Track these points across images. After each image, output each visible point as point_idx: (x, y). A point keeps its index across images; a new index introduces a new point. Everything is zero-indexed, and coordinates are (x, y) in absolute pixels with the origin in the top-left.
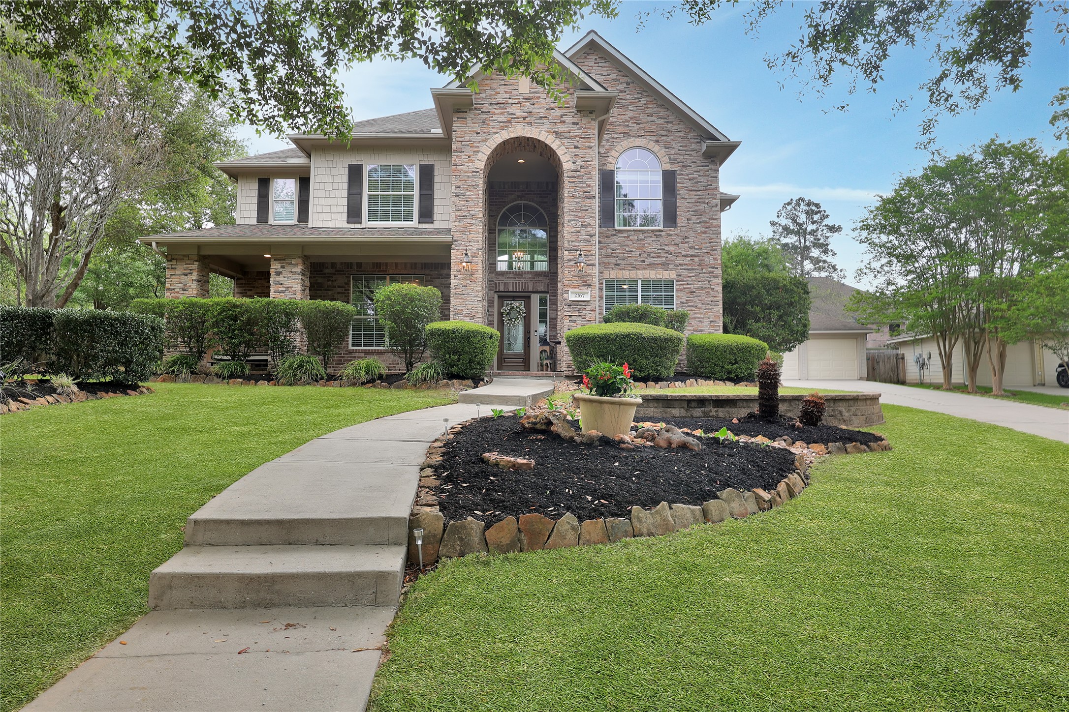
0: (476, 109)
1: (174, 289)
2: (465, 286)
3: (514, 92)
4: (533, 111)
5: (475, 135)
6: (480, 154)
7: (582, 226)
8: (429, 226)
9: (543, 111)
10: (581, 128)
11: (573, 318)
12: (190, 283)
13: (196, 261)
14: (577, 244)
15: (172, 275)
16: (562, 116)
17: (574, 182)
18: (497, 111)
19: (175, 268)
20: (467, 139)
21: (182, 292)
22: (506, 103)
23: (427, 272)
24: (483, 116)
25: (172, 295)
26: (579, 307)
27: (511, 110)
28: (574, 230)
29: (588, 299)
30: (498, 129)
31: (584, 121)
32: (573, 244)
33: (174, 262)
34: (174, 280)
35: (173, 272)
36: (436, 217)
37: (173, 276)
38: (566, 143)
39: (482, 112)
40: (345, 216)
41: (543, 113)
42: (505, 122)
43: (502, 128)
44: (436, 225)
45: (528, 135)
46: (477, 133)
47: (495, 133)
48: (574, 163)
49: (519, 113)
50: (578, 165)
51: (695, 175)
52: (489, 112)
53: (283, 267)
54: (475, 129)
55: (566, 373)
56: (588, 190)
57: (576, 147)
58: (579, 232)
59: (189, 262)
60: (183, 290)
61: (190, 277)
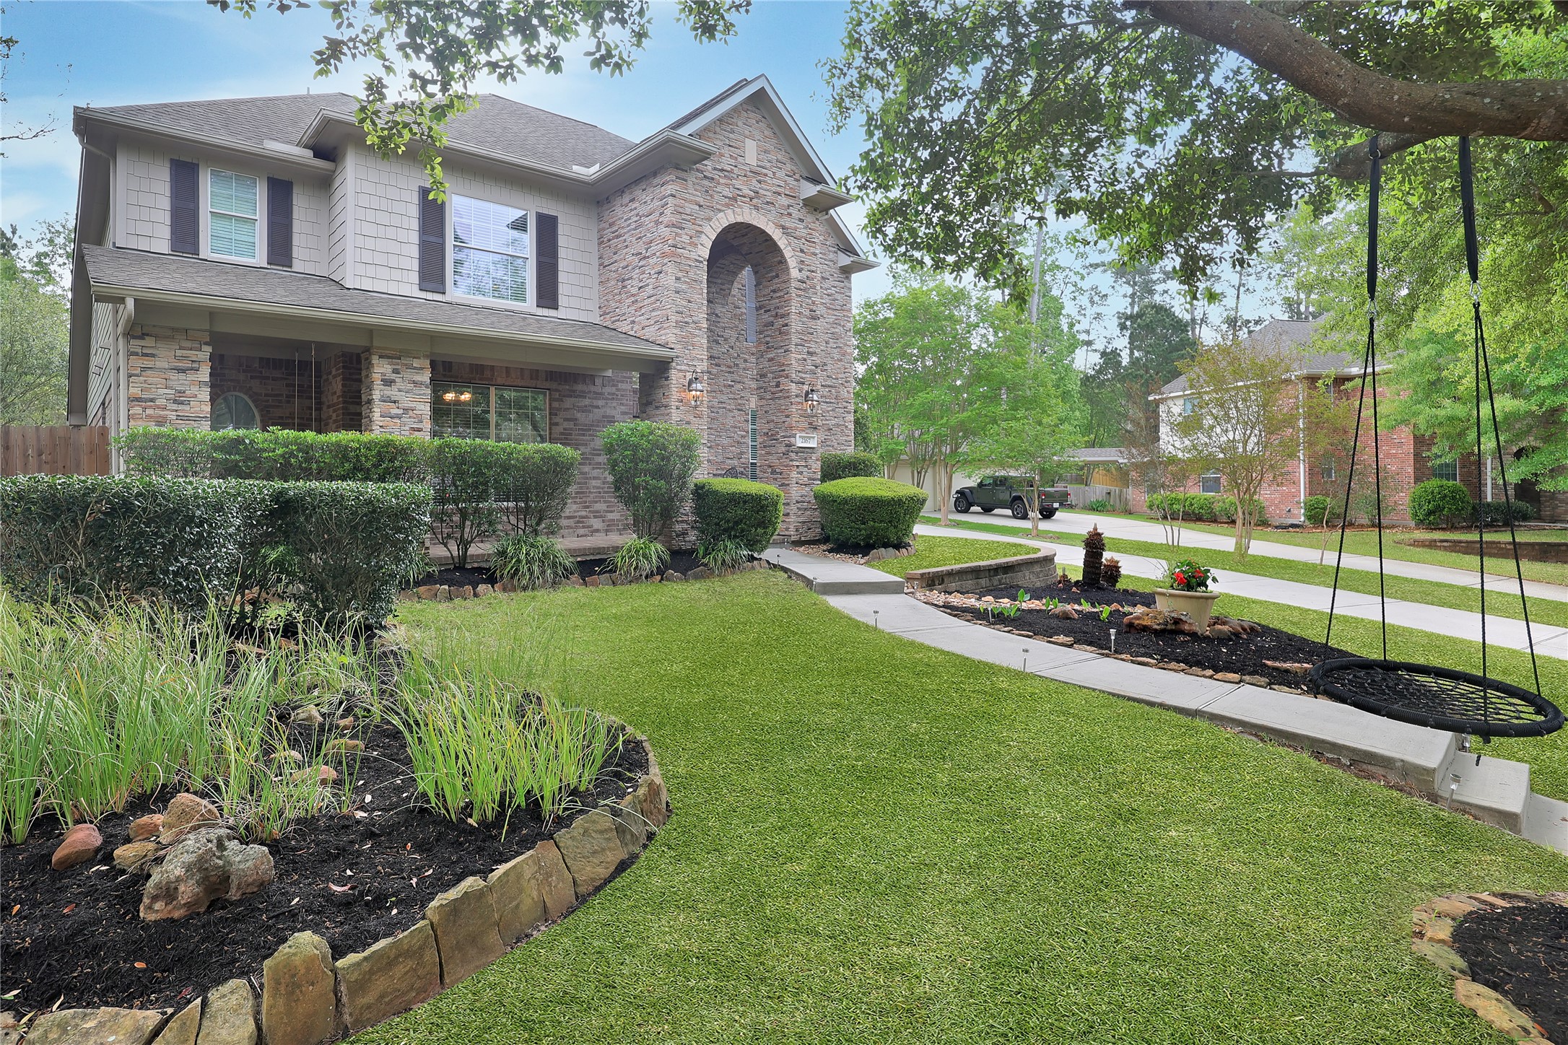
0: (698, 170)
1: (152, 400)
2: (688, 423)
3: (740, 159)
4: (761, 191)
5: (697, 208)
6: (703, 236)
7: (808, 352)
8: (552, 313)
9: (769, 194)
10: (806, 228)
11: (801, 469)
12: (195, 389)
13: (206, 344)
14: (804, 375)
15: (144, 369)
16: (789, 206)
17: (800, 296)
18: (722, 181)
19: (153, 355)
20: (688, 211)
21: (175, 407)
22: (731, 171)
23: (554, 385)
24: (706, 182)
25: (149, 411)
26: (805, 455)
27: (737, 183)
28: (800, 357)
29: (815, 446)
30: (723, 205)
31: (809, 218)
32: (800, 374)
33: (149, 342)
34: (150, 380)
35: (148, 363)
36: (562, 300)
37: (149, 372)
38: (793, 244)
39: (705, 176)
40: (415, 278)
41: (769, 196)
42: (729, 198)
43: (727, 205)
44: (561, 313)
45: (755, 223)
46: (700, 206)
47: (720, 211)
48: (800, 271)
49: (746, 191)
50: (805, 273)
51: (832, 291)
52: (713, 179)
53: (396, 371)
54: (698, 199)
55: (793, 538)
56: (814, 308)
57: (802, 251)
58: (805, 360)
59: (188, 344)
60: (175, 402)
61: (192, 376)
